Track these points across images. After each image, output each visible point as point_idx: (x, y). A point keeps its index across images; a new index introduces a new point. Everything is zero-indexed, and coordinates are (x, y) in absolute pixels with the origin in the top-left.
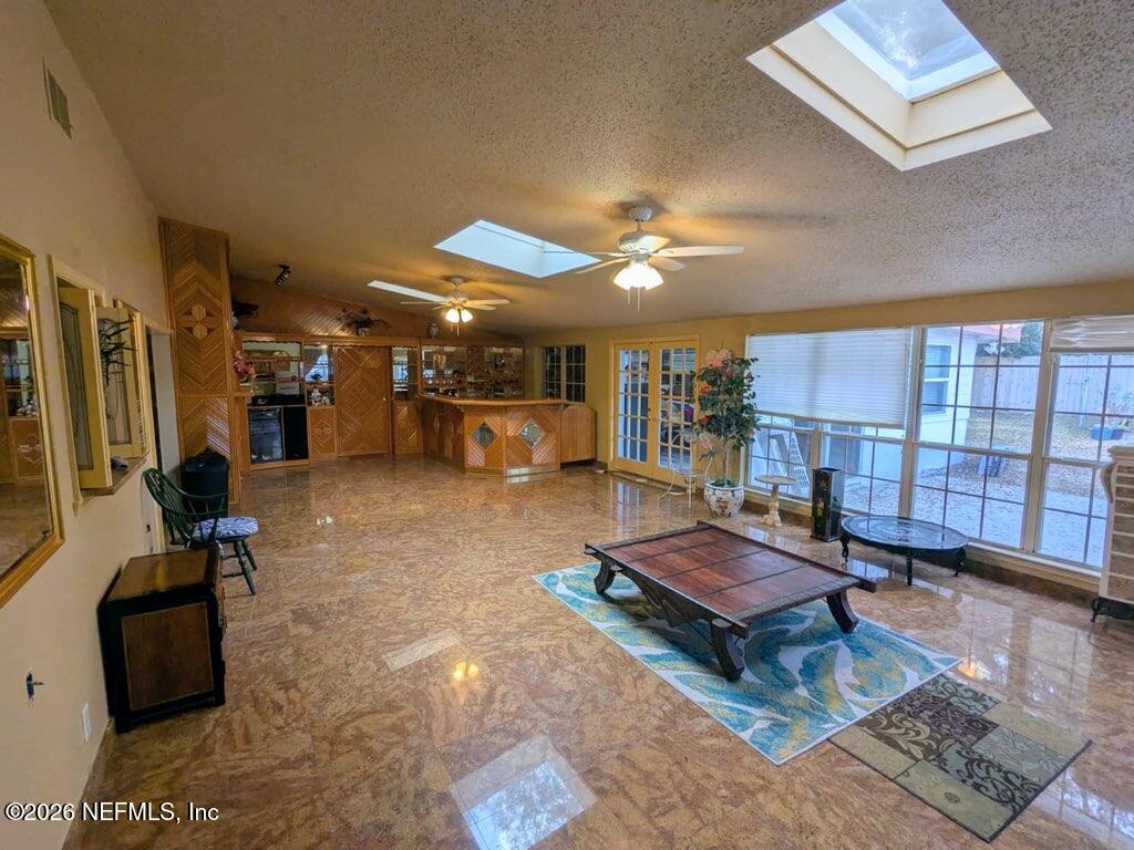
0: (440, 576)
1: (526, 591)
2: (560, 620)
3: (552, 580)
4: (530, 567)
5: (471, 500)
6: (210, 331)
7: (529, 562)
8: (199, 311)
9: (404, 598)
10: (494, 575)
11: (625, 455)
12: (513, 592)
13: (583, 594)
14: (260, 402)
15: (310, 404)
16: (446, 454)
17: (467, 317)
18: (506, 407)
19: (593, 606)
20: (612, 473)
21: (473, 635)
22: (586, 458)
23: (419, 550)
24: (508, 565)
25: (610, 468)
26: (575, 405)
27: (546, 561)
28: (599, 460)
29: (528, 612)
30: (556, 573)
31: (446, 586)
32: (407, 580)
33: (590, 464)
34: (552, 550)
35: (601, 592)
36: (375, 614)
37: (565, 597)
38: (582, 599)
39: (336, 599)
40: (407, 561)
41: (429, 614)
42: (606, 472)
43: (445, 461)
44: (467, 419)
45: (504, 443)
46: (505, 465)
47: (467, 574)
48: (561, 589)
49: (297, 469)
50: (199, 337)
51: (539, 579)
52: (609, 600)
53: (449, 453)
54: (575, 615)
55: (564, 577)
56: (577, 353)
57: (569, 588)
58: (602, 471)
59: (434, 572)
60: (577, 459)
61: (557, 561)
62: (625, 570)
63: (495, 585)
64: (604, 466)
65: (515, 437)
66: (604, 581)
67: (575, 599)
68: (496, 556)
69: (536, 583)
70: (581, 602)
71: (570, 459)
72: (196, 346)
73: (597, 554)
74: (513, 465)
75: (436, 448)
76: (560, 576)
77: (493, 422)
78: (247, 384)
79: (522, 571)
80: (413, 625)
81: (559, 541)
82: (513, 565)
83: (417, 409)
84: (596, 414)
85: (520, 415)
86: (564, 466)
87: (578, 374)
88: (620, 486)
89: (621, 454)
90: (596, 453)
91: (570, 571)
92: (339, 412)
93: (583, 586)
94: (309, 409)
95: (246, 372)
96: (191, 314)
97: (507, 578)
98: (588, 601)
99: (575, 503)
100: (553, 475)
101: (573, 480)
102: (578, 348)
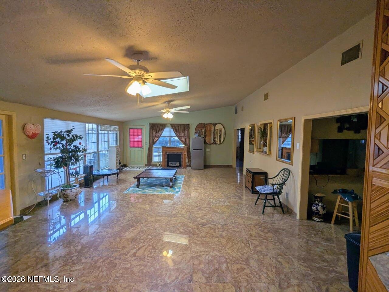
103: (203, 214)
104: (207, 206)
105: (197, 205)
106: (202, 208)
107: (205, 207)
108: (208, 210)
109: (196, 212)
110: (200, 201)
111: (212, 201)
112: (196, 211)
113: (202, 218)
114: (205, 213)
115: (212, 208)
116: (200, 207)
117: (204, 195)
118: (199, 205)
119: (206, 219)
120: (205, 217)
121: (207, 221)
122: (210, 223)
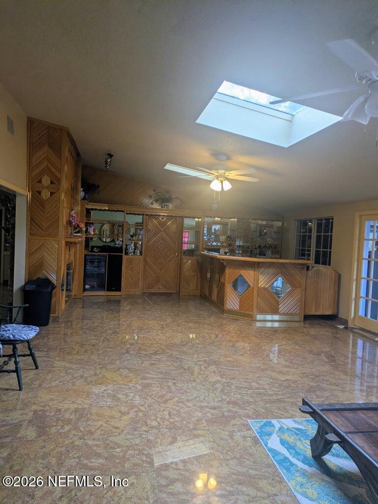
0: (166, 402)
1: (238, 436)
2: (263, 483)
3: (268, 429)
4: (250, 410)
5: (220, 336)
6: (52, 194)
7: (249, 403)
8: (46, 181)
9: (126, 417)
10: (212, 411)
11: (366, 315)
12: (225, 435)
13: (297, 454)
14: (95, 250)
15: (126, 254)
16: (213, 298)
17: (227, 186)
18: (259, 263)
19: (304, 474)
20: (352, 330)
21: (167, 478)
22: (328, 312)
23: (161, 373)
24: (229, 403)
25: (350, 325)
26: (321, 267)
27: (268, 406)
28: (340, 316)
29: (231, 462)
30: (274, 421)
31: (166, 413)
32: (137, 400)
33: (332, 319)
34: (276, 395)
35: (318, 457)
36: (93, 430)
37: (275, 453)
38: (294, 461)
39: (73, 407)
40: (145, 382)
41: (137, 441)
42: (346, 328)
43: (212, 302)
44: (227, 271)
45: (255, 293)
46: (255, 310)
47: (189, 404)
48: (274, 442)
49: (112, 298)
50: (44, 198)
51: (255, 425)
52: (325, 469)
53: (214, 297)
54: (281, 481)
55: (281, 429)
56: (326, 225)
57: (283, 442)
58: (342, 327)
59: (162, 396)
60: (320, 313)
61: (279, 409)
62: (344, 443)
63: (210, 422)
64: (345, 322)
65: (264, 289)
66: (320, 446)
67: (286, 458)
68: (222, 391)
69: (250, 429)
70: (292, 464)
71: (313, 312)
72: (42, 204)
73: (313, 414)
74: (263, 311)
75: (207, 293)
76: (277, 426)
77: (248, 275)
78: (79, 234)
79: (241, 412)
80: (118, 450)
81: (286, 387)
82: (235, 403)
83: (198, 263)
84: (340, 276)
85: (271, 271)
86: (307, 318)
87: (325, 242)
88: (360, 342)
89: (361, 312)
90: (338, 309)
91: (289, 423)
92: (145, 261)
93: (298, 443)
94: (125, 257)
95: (78, 226)
96: (41, 182)
97: (223, 416)
98: (300, 465)
99: (311, 352)
100: (297, 324)
101: (313, 331)
102: (327, 220)
103: (157, 366)
104: (151, 382)
105: (174, 384)
106: (161, 376)
107: (154, 378)
108: (149, 373)
109: (171, 368)
110: (170, 395)
111: (137, 397)
112: (172, 370)
113: (159, 360)
114: (154, 367)
115: (139, 378)
116: (166, 379)
117: (163, 419)
118: (170, 384)
119: (153, 359)
120: (153, 362)
121: (151, 357)
122: (146, 355)
